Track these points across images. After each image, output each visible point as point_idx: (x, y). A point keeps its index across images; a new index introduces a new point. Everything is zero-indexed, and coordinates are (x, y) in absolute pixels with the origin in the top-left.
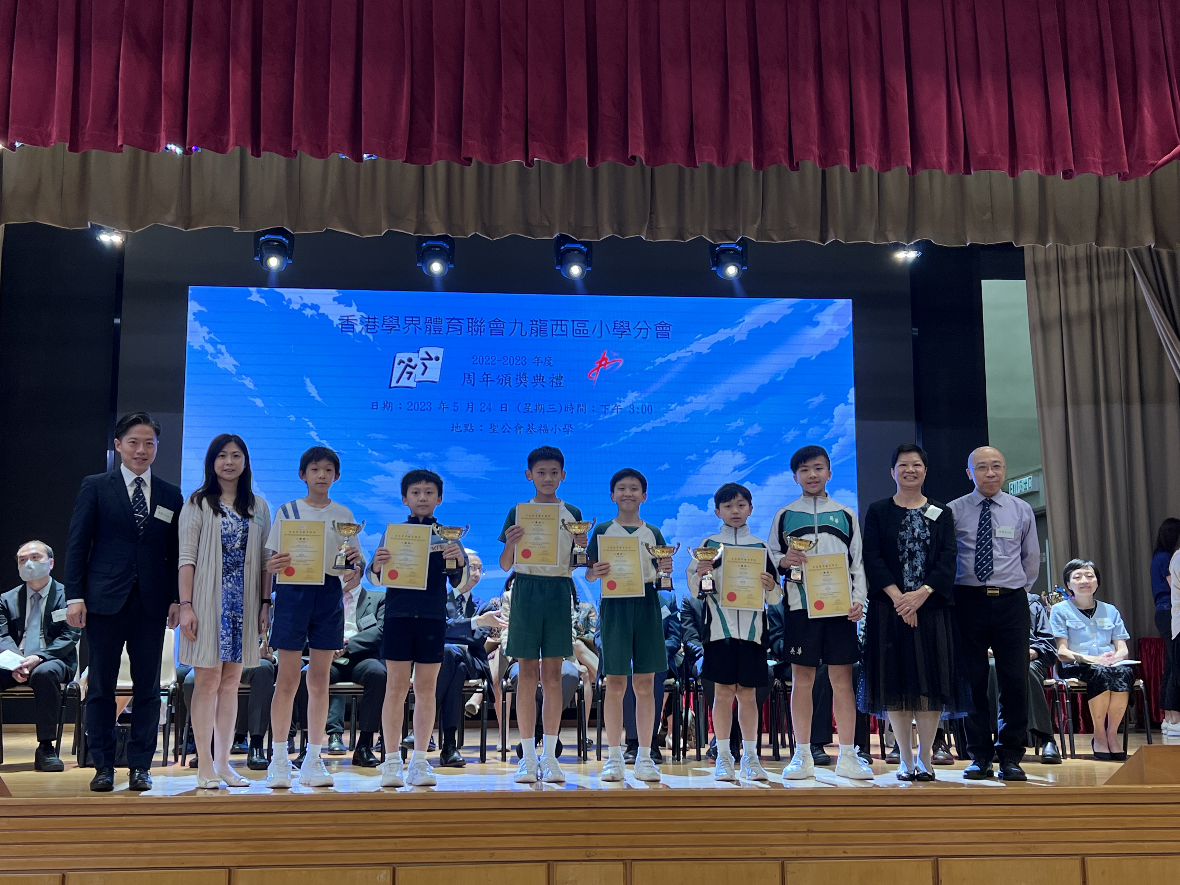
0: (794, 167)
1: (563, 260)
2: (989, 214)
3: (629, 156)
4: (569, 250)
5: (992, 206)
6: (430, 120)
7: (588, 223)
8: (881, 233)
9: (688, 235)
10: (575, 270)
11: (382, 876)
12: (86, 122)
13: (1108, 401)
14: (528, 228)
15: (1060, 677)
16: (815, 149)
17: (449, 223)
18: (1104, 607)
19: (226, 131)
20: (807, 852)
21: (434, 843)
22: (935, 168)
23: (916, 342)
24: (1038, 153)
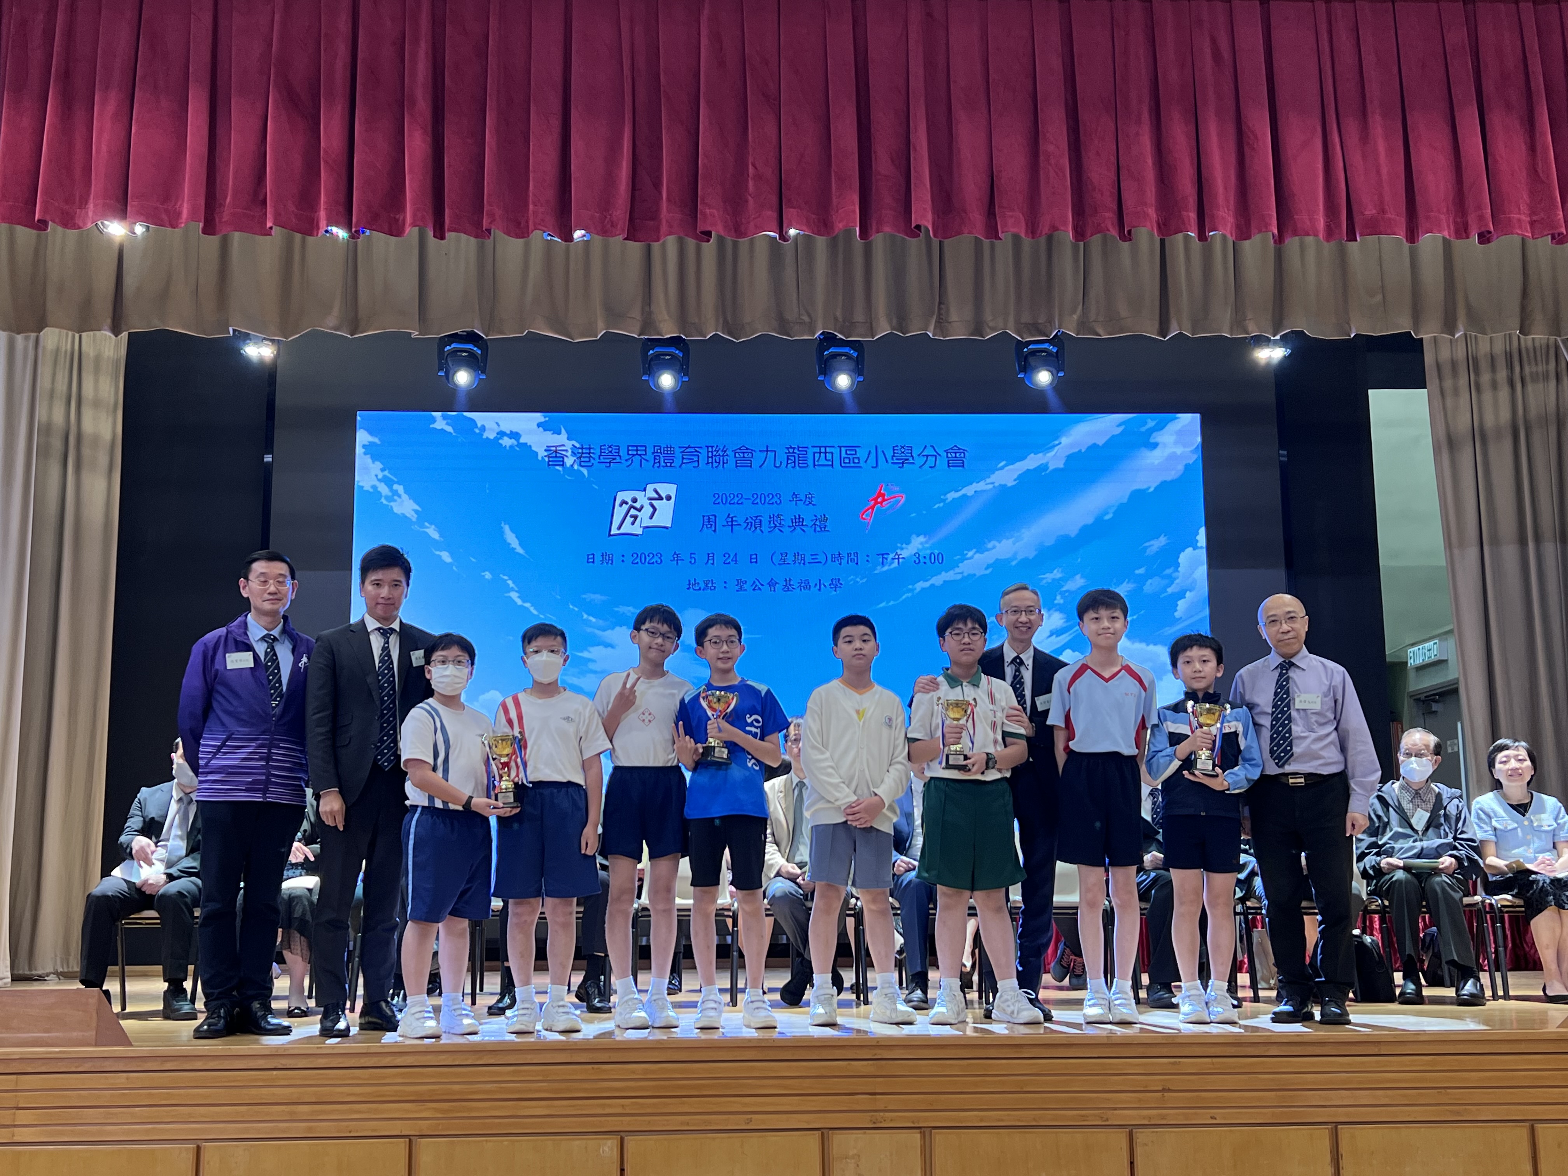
0: (1126, 237)
1: (827, 368)
2: (1379, 297)
3: (913, 226)
4: (834, 356)
5: (1383, 287)
6: (657, 185)
7: (859, 316)
8: (1239, 322)
9: (988, 330)
10: (843, 381)
11: (606, 1149)
12: (226, 198)
13: (1538, 539)
14: (783, 325)
15: (1487, 894)
16: (1152, 212)
17: (683, 320)
18: (1542, 800)
19: (401, 208)
20: (1163, 1117)
21: (673, 1105)
22: (1308, 235)
23: (1284, 469)
24: (1445, 210)
